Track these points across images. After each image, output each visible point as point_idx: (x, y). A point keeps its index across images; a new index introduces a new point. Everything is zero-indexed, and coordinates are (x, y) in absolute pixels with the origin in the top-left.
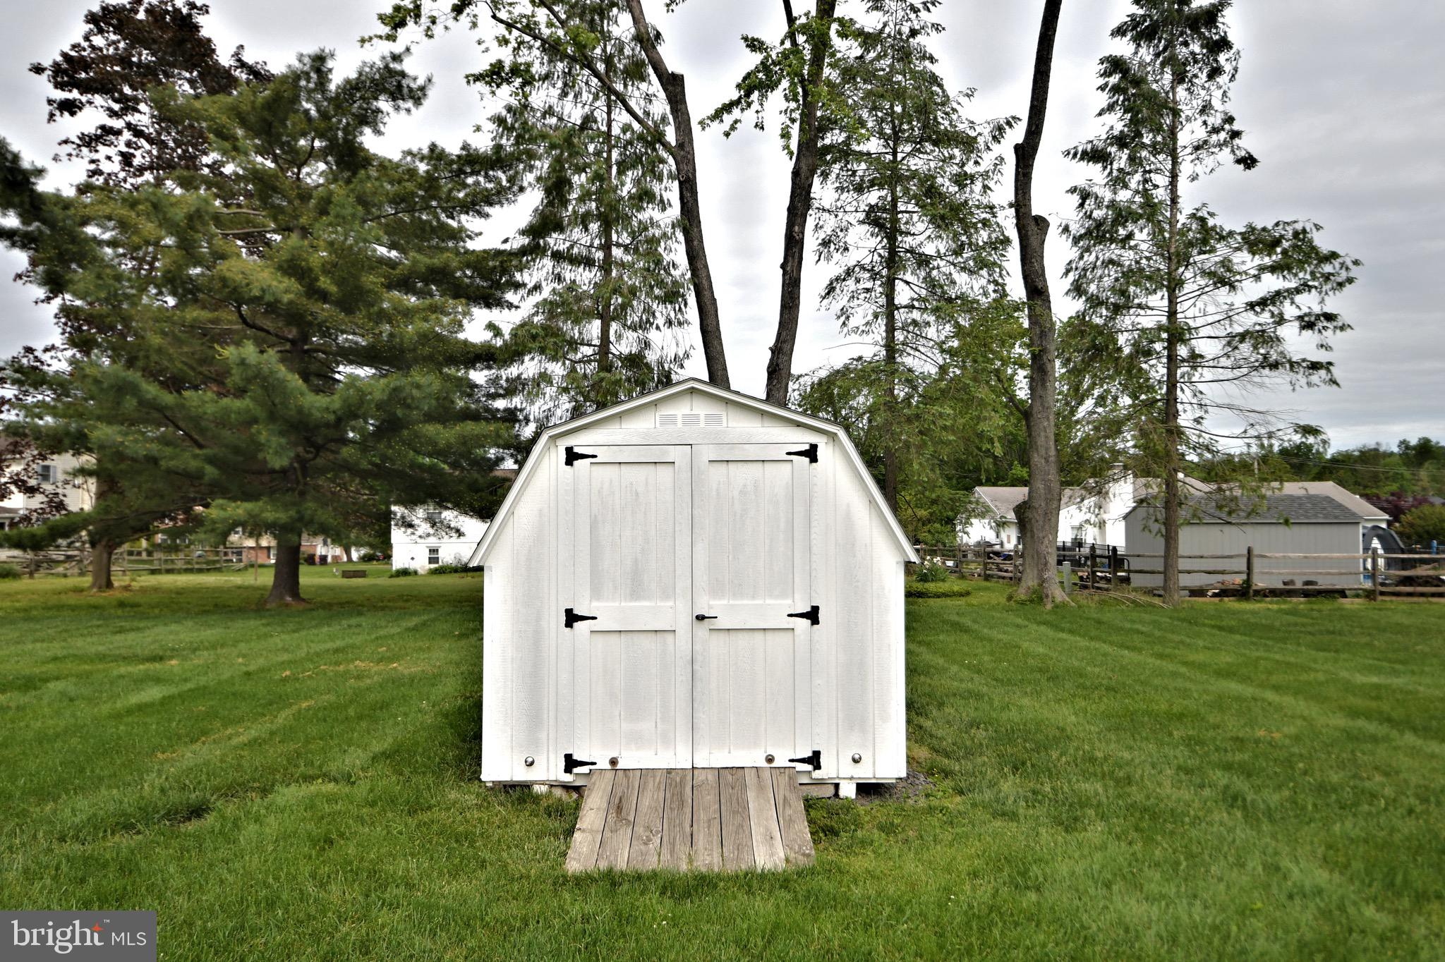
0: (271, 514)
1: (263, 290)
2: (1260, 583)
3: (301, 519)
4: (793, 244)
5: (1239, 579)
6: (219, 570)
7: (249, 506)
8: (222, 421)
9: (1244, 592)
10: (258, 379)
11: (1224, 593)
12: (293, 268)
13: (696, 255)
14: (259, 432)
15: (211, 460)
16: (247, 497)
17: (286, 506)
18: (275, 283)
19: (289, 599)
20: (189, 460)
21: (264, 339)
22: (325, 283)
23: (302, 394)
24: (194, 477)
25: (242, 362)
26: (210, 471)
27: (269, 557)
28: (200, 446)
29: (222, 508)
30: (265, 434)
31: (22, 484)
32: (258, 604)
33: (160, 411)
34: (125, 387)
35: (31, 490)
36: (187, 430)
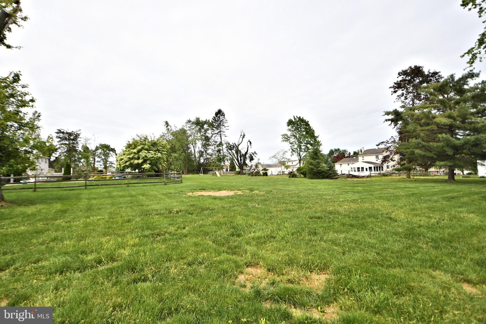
0: (449, 164)
1: (444, 123)
3: (455, 164)
6: (428, 176)
7: (444, 162)
8: (438, 147)
10: (445, 139)
12: (450, 117)
14: (445, 149)
15: (434, 154)
17: (451, 162)
18: (447, 121)
19: (452, 180)
20: (428, 154)
21: (446, 132)
23: (455, 141)
24: (432, 158)
25: (443, 137)
26: (435, 156)
27: (438, 173)
28: (431, 152)
29: (439, 163)
30: (447, 149)
31: (392, 160)
32: (445, 181)
33: (423, 146)
34: (419, 143)
35: (394, 161)
36: (428, 149)
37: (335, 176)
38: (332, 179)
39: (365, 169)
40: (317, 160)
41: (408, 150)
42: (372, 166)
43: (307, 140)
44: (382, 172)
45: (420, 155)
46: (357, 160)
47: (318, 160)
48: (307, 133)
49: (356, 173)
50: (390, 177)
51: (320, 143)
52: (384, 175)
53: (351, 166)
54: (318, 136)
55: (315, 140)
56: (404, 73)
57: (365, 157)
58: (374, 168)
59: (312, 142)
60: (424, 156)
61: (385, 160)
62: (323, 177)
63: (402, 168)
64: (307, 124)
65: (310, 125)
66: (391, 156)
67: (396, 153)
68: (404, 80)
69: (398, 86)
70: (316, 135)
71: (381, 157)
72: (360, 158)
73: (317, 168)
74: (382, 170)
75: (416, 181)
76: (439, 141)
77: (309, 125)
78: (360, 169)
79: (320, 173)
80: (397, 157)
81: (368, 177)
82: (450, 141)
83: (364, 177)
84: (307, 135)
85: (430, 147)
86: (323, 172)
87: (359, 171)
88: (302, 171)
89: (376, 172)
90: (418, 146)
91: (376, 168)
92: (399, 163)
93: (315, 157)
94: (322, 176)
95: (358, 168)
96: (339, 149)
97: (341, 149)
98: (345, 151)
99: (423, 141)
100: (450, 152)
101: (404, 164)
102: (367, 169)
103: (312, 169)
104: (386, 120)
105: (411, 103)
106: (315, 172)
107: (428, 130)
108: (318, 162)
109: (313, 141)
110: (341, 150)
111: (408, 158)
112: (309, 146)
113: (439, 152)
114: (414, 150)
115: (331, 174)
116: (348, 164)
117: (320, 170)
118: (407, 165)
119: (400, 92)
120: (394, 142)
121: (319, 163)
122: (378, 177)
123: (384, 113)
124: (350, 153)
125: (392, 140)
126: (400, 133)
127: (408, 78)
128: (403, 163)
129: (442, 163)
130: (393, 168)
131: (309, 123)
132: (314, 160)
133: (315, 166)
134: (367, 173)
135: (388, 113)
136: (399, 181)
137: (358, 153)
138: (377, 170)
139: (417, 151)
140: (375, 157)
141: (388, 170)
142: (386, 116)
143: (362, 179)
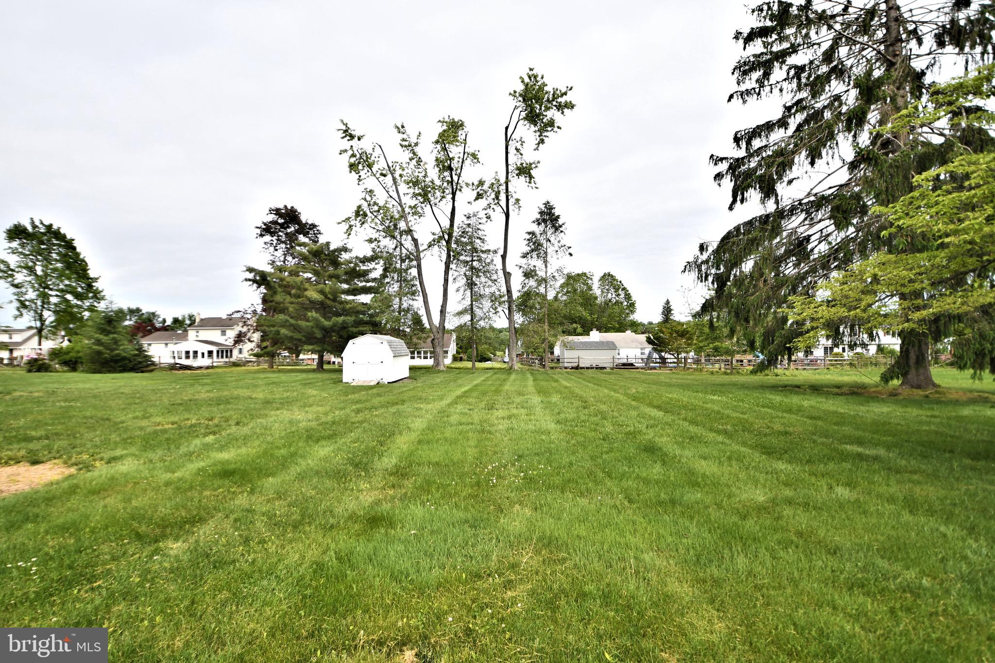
0: (317, 348)
2: (581, 365)
3: (324, 350)
4: (446, 280)
5: (576, 365)
6: (298, 365)
7: (314, 347)
8: (307, 326)
9: (577, 368)
10: (316, 319)
11: (572, 368)
12: (322, 292)
13: (421, 283)
15: (303, 336)
16: (311, 344)
17: (321, 346)
18: (318, 296)
19: (321, 370)
20: (297, 336)
21: (317, 310)
22: (329, 296)
23: (324, 322)
24: (300, 340)
25: (312, 316)
26: (304, 339)
28: (300, 333)
30: (315, 330)
31: (249, 340)
32: (313, 371)
33: (291, 325)
34: (287, 321)
35: (252, 341)
36: (296, 328)
37: (148, 366)
38: (142, 372)
39: (200, 355)
40: (111, 336)
41: (272, 329)
42: (214, 349)
43: (67, 282)
44: (232, 360)
45: (286, 336)
46: (184, 337)
47: (115, 335)
48: (68, 266)
49: (184, 362)
50: (244, 368)
51: (102, 294)
52: (235, 364)
53: (172, 347)
54: (97, 279)
55: (90, 286)
56: (277, 212)
57: (201, 332)
58: (218, 352)
59: (79, 289)
60: (291, 338)
61: (240, 338)
62: (125, 369)
63: (262, 352)
64: (69, 245)
65: (78, 250)
66: (249, 334)
67: (256, 330)
68: (275, 223)
69: (267, 229)
70: (92, 273)
71: (232, 334)
72: (192, 334)
73: (112, 350)
74: (231, 356)
75: (280, 371)
76: (308, 321)
77: (74, 248)
78: (191, 354)
79: (116, 361)
80: (256, 337)
81: (208, 368)
82: (319, 321)
83: (201, 368)
84: (67, 272)
85: (298, 326)
86: (124, 358)
87: (188, 357)
88: (67, 357)
89: (220, 360)
90: (284, 325)
91: (221, 353)
92: (258, 346)
93: (108, 328)
94: (121, 366)
95: (187, 353)
96: (138, 310)
97: (146, 309)
98: (153, 314)
99: (292, 318)
100: (319, 335)
101: (266, 347)
102: (203, 354)
103: (99, 353)
104: (246, 280)
105: (282, 259)
106: (106, 358)
107: (298, 303)
108: (114, 338)
109: (82, 288)
110: (144, 311)
111: (272, 339)
112: (69, 297)
113: (308, 333)
114: (280, 329)
115: (140, 363)
116: (166, 344)
117: (118, 355)
118: (270, 349)
119: (268, 238)
120: (255, 312)
121: (116, 342)
122: (225, 367)
123: (245, 269)
124: (164, 321)
125: (253, 309)
126: (265, 301)
127: (281, 221)
128: (265, 344)
129: (310, 347)
130: (251, 352)
131: (76, 244)
132: (106, 335)
133: (107, 348)
134: (206, 362)
135: (250, 270)
136: (258, 372)
137: (184, 320)
138: (222, 357)
139: (284, 331)
140: (219, 332)
141: (240, 356)
142: (248, 273)
143: (198, 371)
